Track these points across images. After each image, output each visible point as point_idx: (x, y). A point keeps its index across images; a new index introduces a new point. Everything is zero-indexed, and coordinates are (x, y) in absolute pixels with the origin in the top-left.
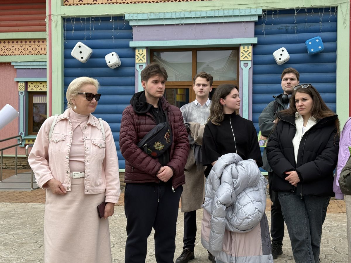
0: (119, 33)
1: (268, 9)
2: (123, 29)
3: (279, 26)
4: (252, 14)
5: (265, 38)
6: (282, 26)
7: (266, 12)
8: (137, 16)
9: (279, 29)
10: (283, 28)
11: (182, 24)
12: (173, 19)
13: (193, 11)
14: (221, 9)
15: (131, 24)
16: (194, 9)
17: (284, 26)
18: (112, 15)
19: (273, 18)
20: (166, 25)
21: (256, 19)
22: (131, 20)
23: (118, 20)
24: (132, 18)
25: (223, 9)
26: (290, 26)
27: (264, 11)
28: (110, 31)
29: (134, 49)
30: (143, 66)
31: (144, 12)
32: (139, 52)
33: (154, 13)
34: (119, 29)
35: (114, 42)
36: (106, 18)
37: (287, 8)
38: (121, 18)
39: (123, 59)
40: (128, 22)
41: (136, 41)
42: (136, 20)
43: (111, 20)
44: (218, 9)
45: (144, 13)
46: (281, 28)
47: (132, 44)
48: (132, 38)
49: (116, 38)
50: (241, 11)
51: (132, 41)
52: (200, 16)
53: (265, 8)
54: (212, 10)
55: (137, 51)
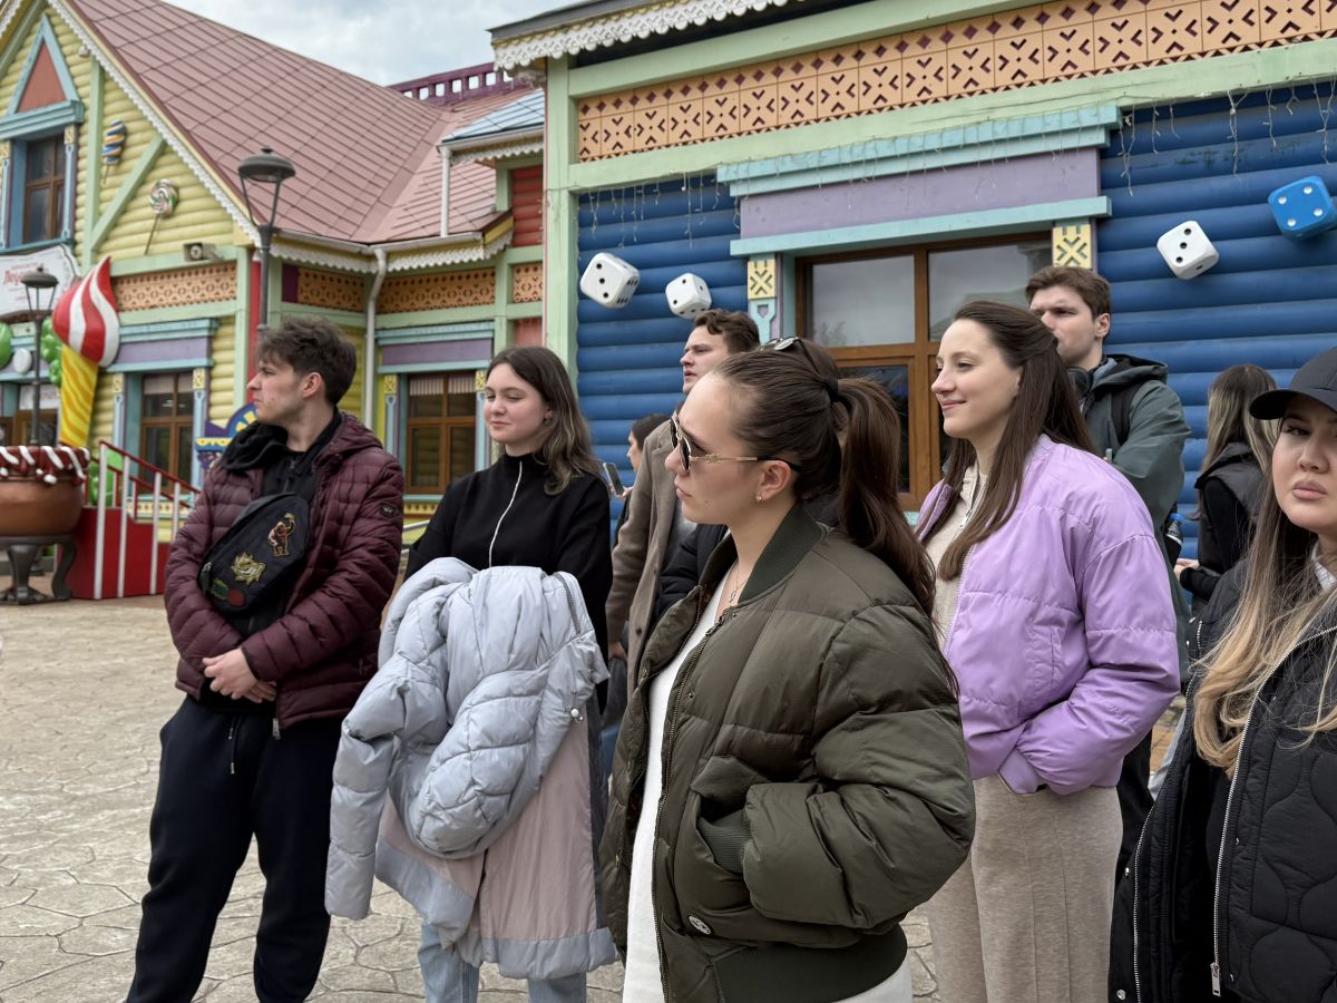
0: (703, 220)
1: (1136, 105)
2: (716, 209)
3: (1182, 154)
4: (1084, 125)
5: (1132, 195)
6: (1192, 154)
7: (1133, 115)
8: (747, 171)
9: (1184, 162)
10: (1196, 158)
11: (870, 179)
12: (845, 165)
13: (903, 136)
14: (988, 120)
15: (734, 192)
16: (907, 131)
17: (1197, 154)
18: (687, 174)
19: (1156, 131)
20: (825, 186)
21: (1100, 138)
22: (734, 182)
23: (702, 184)
24: (733, 177)
25: (994, 121)
26: (1219, 152)
27: (1124, 112)
28: (680, 217)
29: (746, 259)
30: (767, 306)
31: (769, 155)
32: (756, 266)
33: (790, 155)
34: (705, 210)
35: (691, 246)
36: (671, 185)
37: (1202, 95)
38: (706, 179)
39: (717, 291)
40: (726, 186)
41: (748, 237)
42: (745, 180)
43: (683, 189)
44: (979, 123)
45: (766, 159)
46: (1190, 158)
47: (737, 248)
48: (738, 232)
49: (698, 234)
50: (1048, 120)
51: (739, 238)
52: (921, 149)
53: (1126, 102)
54: (958, 127)
55: (751, 265)
